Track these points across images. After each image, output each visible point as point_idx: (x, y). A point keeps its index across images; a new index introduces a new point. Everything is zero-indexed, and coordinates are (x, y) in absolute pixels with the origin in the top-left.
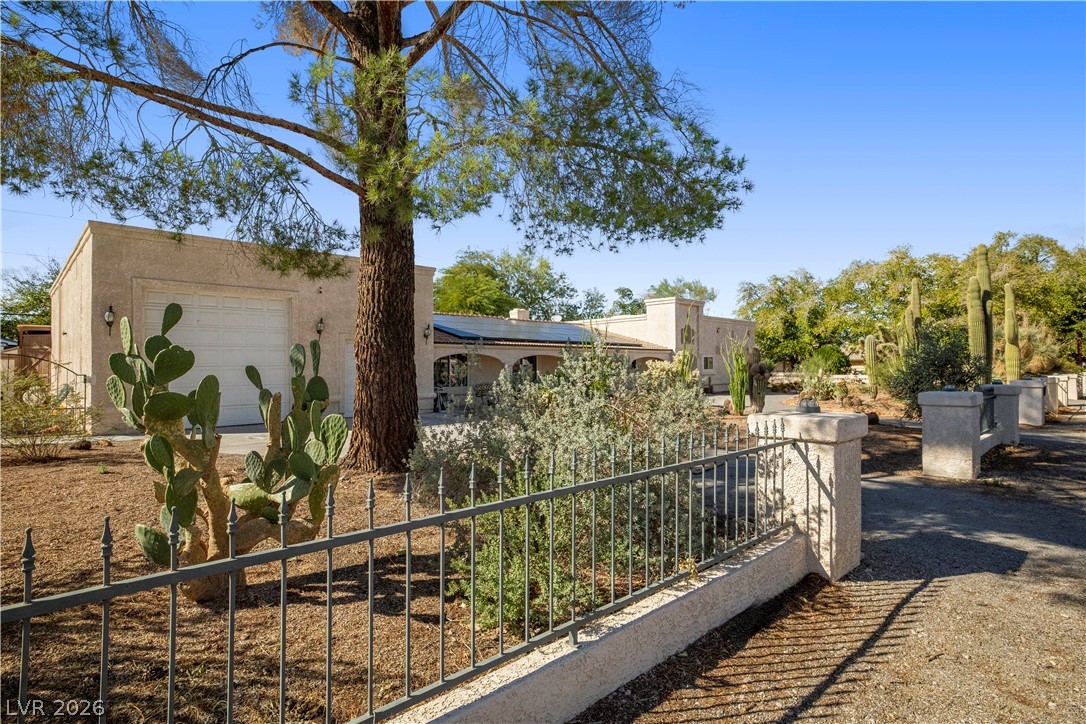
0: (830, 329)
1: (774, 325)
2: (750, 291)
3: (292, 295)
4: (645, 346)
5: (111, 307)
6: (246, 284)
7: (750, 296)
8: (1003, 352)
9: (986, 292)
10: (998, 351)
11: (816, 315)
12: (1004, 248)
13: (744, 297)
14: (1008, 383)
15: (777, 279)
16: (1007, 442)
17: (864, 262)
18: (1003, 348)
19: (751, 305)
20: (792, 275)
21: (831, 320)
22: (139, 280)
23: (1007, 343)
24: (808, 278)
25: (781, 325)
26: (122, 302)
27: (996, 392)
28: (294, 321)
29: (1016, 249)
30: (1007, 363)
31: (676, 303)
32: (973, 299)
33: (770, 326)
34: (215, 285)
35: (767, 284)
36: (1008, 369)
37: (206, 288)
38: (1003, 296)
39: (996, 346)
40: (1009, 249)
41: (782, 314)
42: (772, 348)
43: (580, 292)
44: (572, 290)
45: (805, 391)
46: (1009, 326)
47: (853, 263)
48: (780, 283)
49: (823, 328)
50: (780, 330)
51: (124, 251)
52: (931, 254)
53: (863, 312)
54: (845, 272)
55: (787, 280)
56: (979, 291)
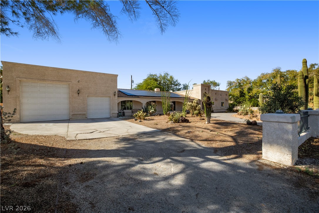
0: (254, 94)
1: (237, 93)
2: (230, 84)
3: (69, 83)
4: (191, 98)
5: (8, 86)
6: (54, 80)
7: (230, 85)
8: (313, 99)
9: (306, 76)
10: (311, 99)
11: (250, 89)
12: (313, 69)
13: (228, 85)
14: (315, 110)
15: (238, 80)
16: (315, 136)
17: (265, 73)
18: (313, 98)
19: (231, 87)
20: (243, 78)
21: (254, 91)
22: (18, 78)
23: (315, 96)
24: (248, 79)
25: (239, 93)
26: (13, 85)
27: (309, 113)
28: (70, 90)
29: (318, 68)
30: (314, 103)
31: (201, 85)
32: (300, 79)
33: (235, 93)
34: (44, 80)
35: (236, 81)
36: (314, 105)
37: (41, 81)
38: (313, 82)
39: (310, 97)
40: (315, 69)
41: (240, 89)
42: (236, 99)
43: (182, 85)
44: (180, 84)
45: (239, 112)
46: (315, 90)
47: (262, 74)
48: (239, 81)
49: (252, 94)
50: (239, 94)
51: (13, 70)
52: (287, 70)
53: (264, 89)
54: (259, 77)
55: (241, 80)
56: (303, 76)
